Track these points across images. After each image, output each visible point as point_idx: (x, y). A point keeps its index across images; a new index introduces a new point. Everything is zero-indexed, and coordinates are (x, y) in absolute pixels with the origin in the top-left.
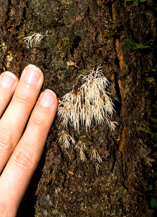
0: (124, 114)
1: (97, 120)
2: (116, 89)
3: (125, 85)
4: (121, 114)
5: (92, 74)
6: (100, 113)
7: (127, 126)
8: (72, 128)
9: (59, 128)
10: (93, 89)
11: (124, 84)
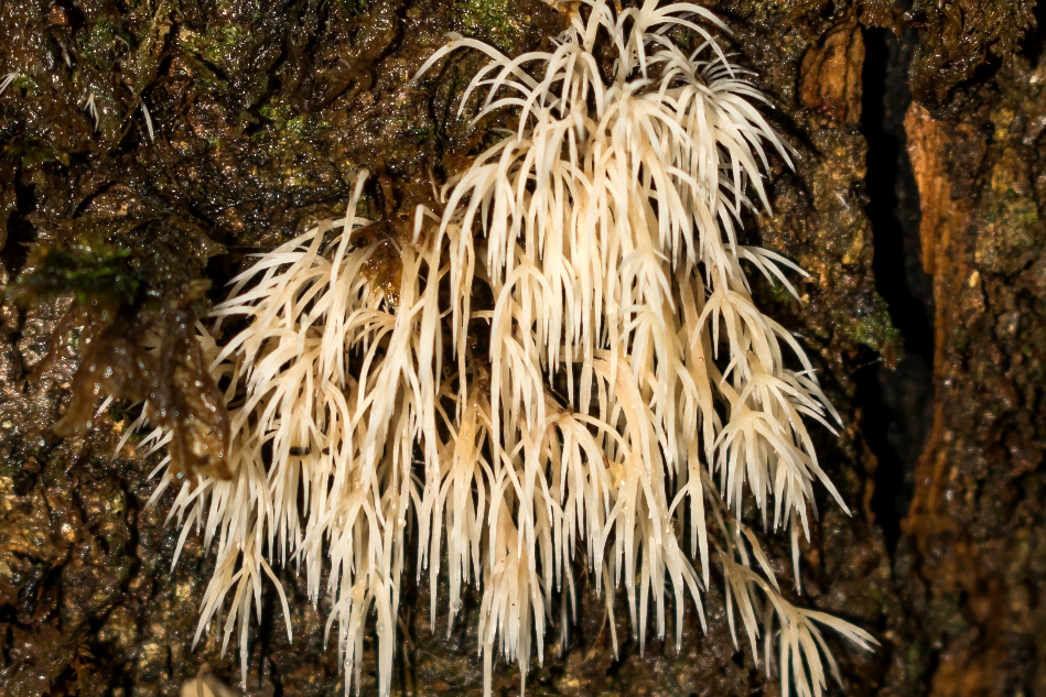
0: (953, 511)
1: (622, 596)
2: (868, 211)
3: (985, 170)
4: (921, 510)
5: (590, 36)
6: (654, 514)
7: (979, 650)
8: (313, 661)
9: (151, 648)
10: (587, 231)
11: (975, 155)
